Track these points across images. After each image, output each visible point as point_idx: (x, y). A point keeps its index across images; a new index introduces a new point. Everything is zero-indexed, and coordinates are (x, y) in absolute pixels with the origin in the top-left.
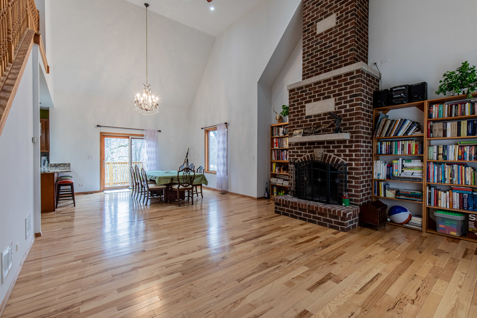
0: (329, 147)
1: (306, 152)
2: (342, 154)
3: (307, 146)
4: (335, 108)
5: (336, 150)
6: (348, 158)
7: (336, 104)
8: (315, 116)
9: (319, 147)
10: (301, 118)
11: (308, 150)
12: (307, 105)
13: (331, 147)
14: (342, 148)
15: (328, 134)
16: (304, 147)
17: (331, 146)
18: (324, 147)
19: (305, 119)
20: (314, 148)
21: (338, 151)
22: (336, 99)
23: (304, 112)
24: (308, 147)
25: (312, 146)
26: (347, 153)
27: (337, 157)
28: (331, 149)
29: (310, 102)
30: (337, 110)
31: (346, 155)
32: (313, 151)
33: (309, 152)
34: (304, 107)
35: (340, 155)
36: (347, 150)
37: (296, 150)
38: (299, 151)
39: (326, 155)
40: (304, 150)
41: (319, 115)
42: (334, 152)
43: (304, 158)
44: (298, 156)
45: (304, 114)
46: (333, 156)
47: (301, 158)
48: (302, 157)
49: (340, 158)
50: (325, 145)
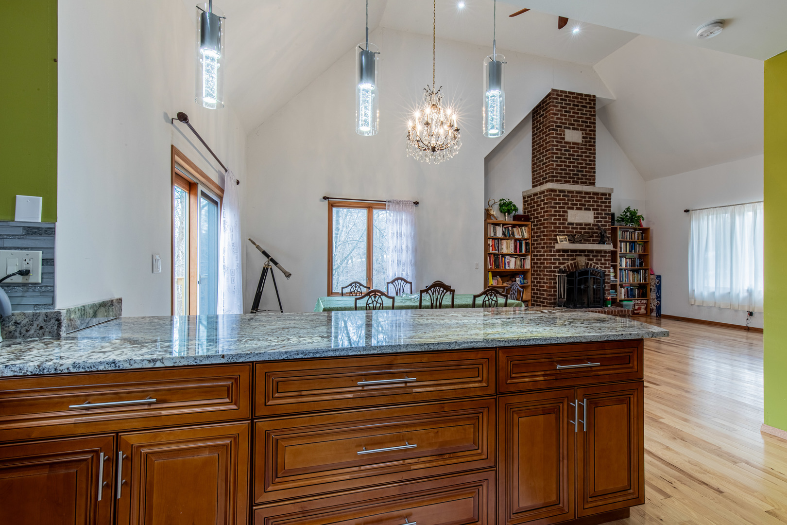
0: (589, 256)
1: (568, 260)
2: (599, 262)
3: (569, 253)
4: (594, 221)
5: (595, 259)
6: (603, 266)
7: (595, 218)
8: (577, 224)
9: (581, 255)
10: (563, 224)
11: (570, 258)
12: (569, 211)
13: (591, 256)
14: (599, 258)
15: (588, 243)
16: (566, 254)
17: (591, 254)
18: (586, 256)
19: (567, 225)
20: (576, 255)
21: (596, 260)
22: (594, 213)
23: (566, 218)
24: (570, 255)
25: (574, 254)
26: (603, 262)
27: (596, 266)
28: (591, 258)
29: (572, 208)
30: (595, 223)
31: (602, 264)
32: (575, 259)
33: (572, 260)
34: (566, 212)
35: (597, 264)
36: (603, 259)
37: (557, 257)
38: (561, 258)
39: (588, 263)
40: (566, 257)
41: (581, 224)
42: (593, 261)
43: (568, 266)
44: (560, 263)
45: (566, 220)
46: (593, 264)
47: (564, 265)
48: (566, 265)
49: (598, 266)
50: (586, 254)
